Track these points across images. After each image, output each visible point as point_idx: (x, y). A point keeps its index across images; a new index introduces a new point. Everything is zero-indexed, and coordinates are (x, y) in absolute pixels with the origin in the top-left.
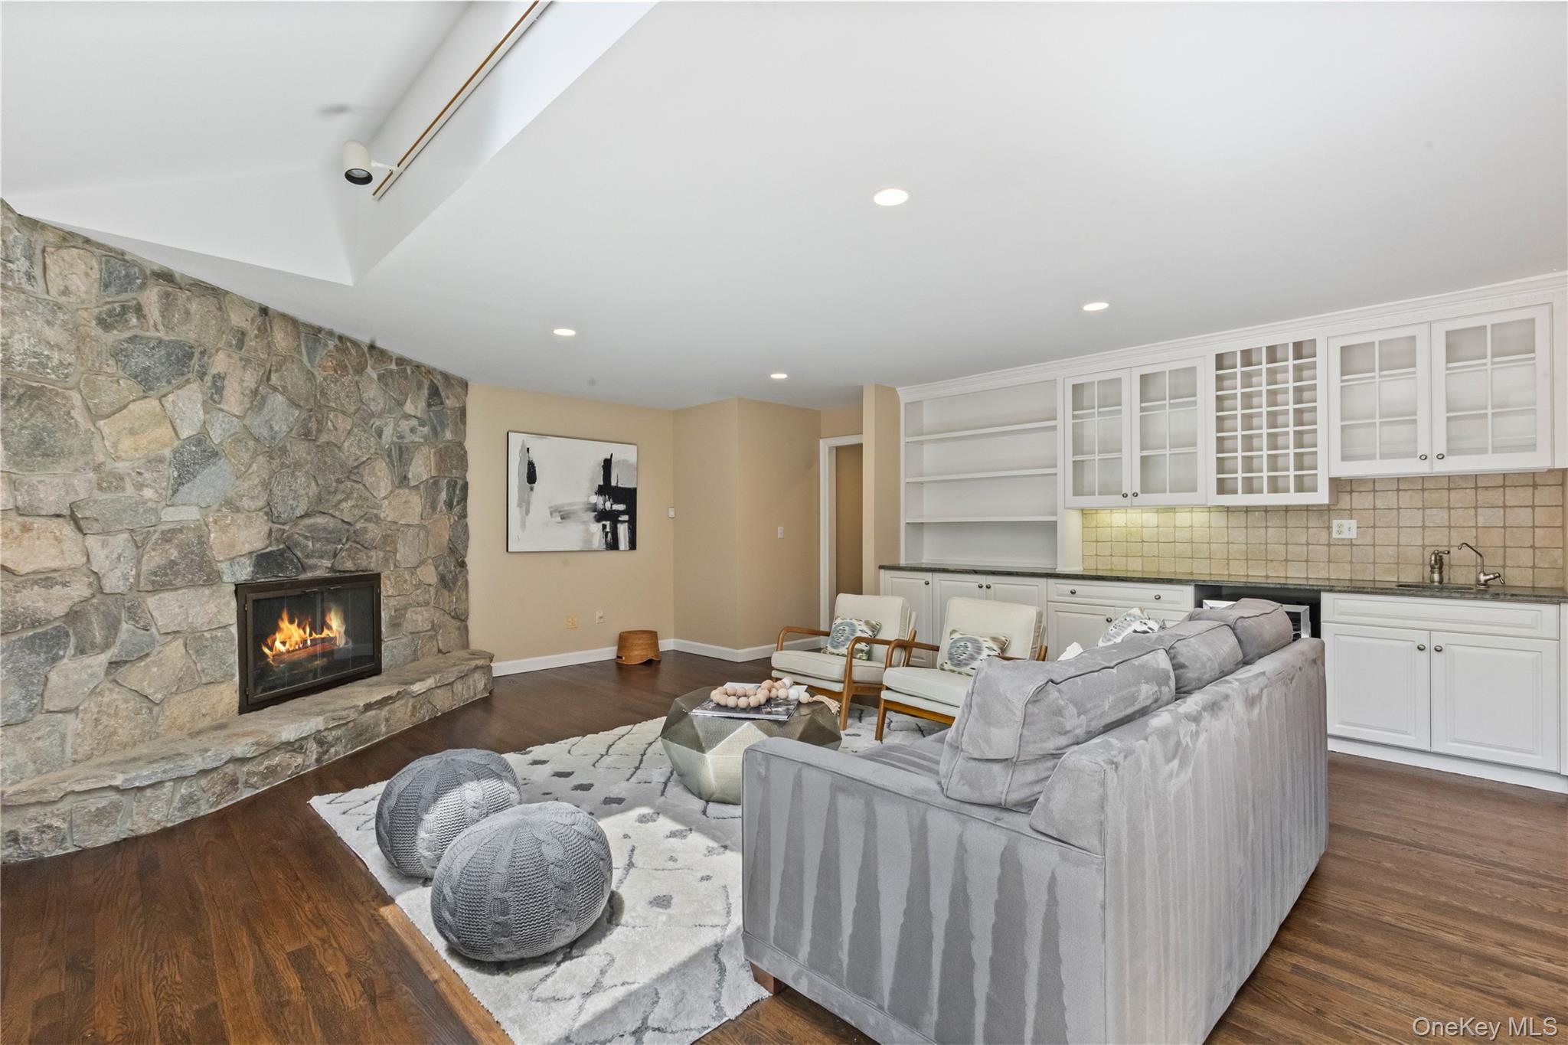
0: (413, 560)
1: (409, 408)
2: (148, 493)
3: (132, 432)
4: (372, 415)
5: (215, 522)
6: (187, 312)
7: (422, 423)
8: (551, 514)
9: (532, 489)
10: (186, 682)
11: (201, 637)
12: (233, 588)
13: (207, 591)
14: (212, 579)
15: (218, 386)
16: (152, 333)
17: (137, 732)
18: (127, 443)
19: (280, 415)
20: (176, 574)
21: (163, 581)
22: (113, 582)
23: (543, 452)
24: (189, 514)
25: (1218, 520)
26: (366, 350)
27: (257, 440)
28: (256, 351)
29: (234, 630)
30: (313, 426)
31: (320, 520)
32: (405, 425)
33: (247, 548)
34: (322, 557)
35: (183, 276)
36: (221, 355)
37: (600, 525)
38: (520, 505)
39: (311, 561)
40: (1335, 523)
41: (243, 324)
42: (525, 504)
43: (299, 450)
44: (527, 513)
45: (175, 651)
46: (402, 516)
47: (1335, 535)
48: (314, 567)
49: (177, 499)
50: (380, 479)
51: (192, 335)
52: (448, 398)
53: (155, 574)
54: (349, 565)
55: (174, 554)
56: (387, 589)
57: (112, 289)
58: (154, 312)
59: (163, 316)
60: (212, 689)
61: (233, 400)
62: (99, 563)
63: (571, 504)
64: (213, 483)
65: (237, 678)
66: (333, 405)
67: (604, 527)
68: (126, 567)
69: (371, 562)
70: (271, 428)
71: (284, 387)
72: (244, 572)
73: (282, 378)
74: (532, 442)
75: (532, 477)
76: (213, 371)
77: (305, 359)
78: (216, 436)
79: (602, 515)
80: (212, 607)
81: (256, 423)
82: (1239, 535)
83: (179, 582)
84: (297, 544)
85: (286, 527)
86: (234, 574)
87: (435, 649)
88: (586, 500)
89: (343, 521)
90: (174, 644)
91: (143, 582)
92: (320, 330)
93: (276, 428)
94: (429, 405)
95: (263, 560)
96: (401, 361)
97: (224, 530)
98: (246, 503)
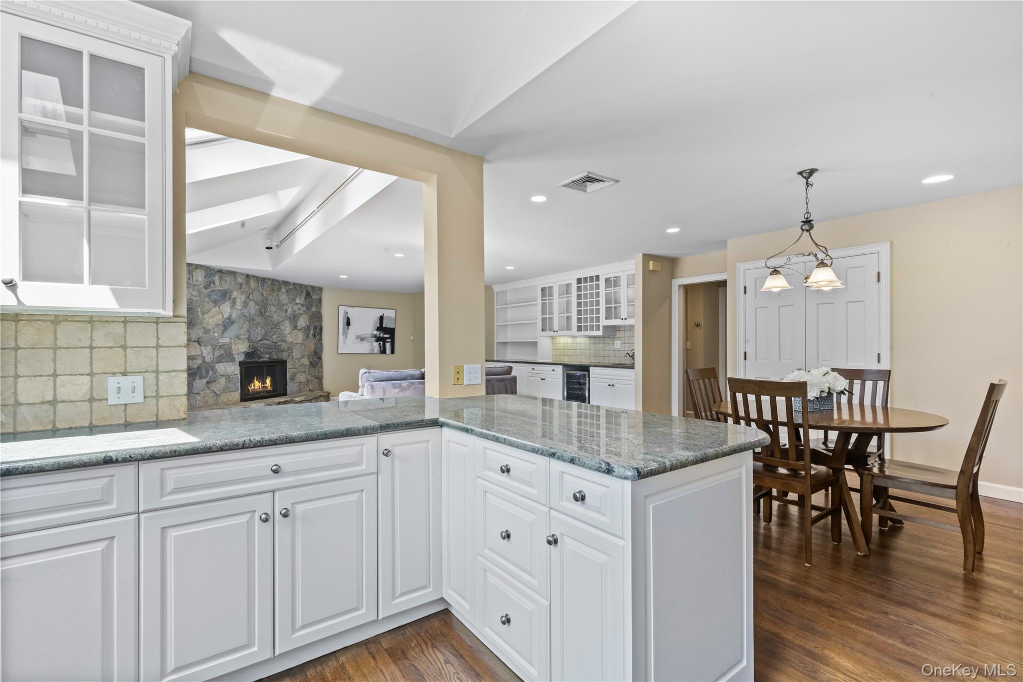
0: (299, 356)
1: (298, 301)
2: (216, 334)
3: (212, 317)
4: (283, 305)
5: (234, 342)
6: (226, 281)
7: (303, 306)
8: (356, 338)
9: (348, 328)
10: (226, 390)
11: (230, 377)
12: (238, 363)
13: (231, 363)
14: (233, 360)
15: (234, 302)
16: (217, 288)
17: (213, 402)
18: (211, 320)
19: (253, 308)
20: (223, 358)
21: (220, 360)
22: (208, 360)
23: (353, 313)
24: (227, 340)
25: (587, 340)
26: (281, 282)
27: (245, 317)
28: (245, 289)
29: (239, 376)
30: (263, 310)
31: (265, 342)
32: (296, 307)
33: (242, 351)
34: (266, 354)
35: (225, 270)
36: (235, 292)
37: (378, 343)
38: (343, 335)
39: (262, 355)
40: (615, 342)
41: (241, 281)
42: (345, 334)
43: (259, 319)
44: (346, 338)
45: (223, 380)
46: (295, 340)
47: (615, 347)
48: (264, 357)
49: (223, 336)
50: (287, 327)
51: (227, 287)
52: (314, 295)
53: (217, 357)
54: (275, 357)
55: (223, 352)
56: (289, 366)
57: (207, 278)
58: (217, 283)
59: (220, 283)
60: (233, 393)
61: (239, 305)
62: (205, 354)
63: (365, 334)
64: (233, 330)
65: (240, 391)
66: (270, 303)
67: (380, 344)
68: (211, 356)
69: (284, 356)
70: (250, 313)
71: (254, 299)
72: (242, 358)
73: (253, 296)
74: (349, 310)
75: (348, 323)
76: (233, 297)
77: (260, 289)
78: (234, 317)
79: (378, 339)
80: (233, 369)
81: (245, 311)
82: (592, 347)
83: (224, 360)
84: (258, 349)
85: (254, 344)
86: (239, 359)
87: (308, 389)
88: (371, 333)
89: (273, 342)
90: (223, 378)
91: (215, 360)
92: (265, 278)
93: (251, 312)
94: (306, 299)
95: (248, 355)
96: (294, 284)
97: (236, 345)
98: (242, 337)
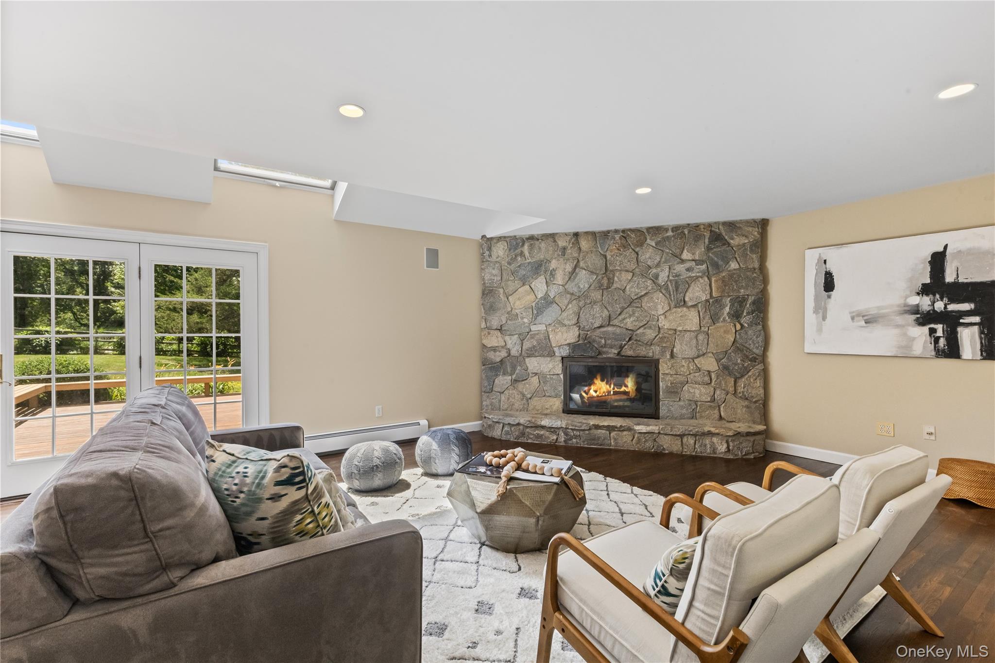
0: (691, 353)
1: (686, 255)
2: (526, 320)
3: (519, 299)
4: (650, 267)
5: (552, 330)
6: (539, 249)
7: (699, 262)
8: (852, 318)
9: (830, 297)
10: (540, 393)
11: (546, 377)
12: (560, 358)
13: (549, 359)
14: (552, 354)
15: (553, 275)
16: (527, 261)
18: (518, 303)
20: (536, 351)
21: (531, 353)
22: (514, 352)
24: (542, 328)
27: (572, 294)
29: (562, 377)
30: (605, 282)
31: (610, 329)
32: (680, 268)
33: (568, 341)
34: (612, 348)
35: (537, 235)
37: (925, 329)
38: (816, 312)
39: (604, 350)
42: (822, 310)
43: (596, 295)
44: (824, 318)
45: (535, 380)
46: (680, 325)
48: (609, 352)
49: (536, 322)
50: (659, 304)
51: (542, 257)
52: (732, 239)
53: (527, 350)
55: (535, 343)
56: (664, 369)
57: (512, 251)
60: (551, 399)
61: (560, 279)
62: (509, 345)
63: (879, 308)
64: (552, 314)
65: (562, 397)
66: (619, 268)
67: (933, 330)
68: (518, 348)
69: (649, 352)
70: (579, 287)
71: (588, 267)
72: (565, 352)
73: (587, 262)
75: (829, 286)
76: (551, 268)
77: (600, 249)
78: (552, 295)
79: (927, 318)
80: (551, 366)
81: (571, 286)
83: (536, 354)
84: (594, 341)
85: (589, 333)
86: (560, 353)
89: (627, 329)
90: (535, 377)
91: (523, 353)
92: (610, 232)
93: (582, 287)
94: (709, 249)
95: (574, 347)
96: (675, 229)
97: (556, 333)
98: (566, 322)
